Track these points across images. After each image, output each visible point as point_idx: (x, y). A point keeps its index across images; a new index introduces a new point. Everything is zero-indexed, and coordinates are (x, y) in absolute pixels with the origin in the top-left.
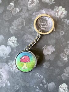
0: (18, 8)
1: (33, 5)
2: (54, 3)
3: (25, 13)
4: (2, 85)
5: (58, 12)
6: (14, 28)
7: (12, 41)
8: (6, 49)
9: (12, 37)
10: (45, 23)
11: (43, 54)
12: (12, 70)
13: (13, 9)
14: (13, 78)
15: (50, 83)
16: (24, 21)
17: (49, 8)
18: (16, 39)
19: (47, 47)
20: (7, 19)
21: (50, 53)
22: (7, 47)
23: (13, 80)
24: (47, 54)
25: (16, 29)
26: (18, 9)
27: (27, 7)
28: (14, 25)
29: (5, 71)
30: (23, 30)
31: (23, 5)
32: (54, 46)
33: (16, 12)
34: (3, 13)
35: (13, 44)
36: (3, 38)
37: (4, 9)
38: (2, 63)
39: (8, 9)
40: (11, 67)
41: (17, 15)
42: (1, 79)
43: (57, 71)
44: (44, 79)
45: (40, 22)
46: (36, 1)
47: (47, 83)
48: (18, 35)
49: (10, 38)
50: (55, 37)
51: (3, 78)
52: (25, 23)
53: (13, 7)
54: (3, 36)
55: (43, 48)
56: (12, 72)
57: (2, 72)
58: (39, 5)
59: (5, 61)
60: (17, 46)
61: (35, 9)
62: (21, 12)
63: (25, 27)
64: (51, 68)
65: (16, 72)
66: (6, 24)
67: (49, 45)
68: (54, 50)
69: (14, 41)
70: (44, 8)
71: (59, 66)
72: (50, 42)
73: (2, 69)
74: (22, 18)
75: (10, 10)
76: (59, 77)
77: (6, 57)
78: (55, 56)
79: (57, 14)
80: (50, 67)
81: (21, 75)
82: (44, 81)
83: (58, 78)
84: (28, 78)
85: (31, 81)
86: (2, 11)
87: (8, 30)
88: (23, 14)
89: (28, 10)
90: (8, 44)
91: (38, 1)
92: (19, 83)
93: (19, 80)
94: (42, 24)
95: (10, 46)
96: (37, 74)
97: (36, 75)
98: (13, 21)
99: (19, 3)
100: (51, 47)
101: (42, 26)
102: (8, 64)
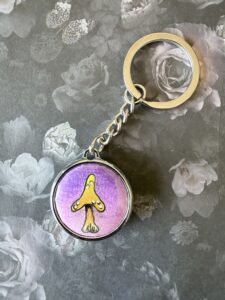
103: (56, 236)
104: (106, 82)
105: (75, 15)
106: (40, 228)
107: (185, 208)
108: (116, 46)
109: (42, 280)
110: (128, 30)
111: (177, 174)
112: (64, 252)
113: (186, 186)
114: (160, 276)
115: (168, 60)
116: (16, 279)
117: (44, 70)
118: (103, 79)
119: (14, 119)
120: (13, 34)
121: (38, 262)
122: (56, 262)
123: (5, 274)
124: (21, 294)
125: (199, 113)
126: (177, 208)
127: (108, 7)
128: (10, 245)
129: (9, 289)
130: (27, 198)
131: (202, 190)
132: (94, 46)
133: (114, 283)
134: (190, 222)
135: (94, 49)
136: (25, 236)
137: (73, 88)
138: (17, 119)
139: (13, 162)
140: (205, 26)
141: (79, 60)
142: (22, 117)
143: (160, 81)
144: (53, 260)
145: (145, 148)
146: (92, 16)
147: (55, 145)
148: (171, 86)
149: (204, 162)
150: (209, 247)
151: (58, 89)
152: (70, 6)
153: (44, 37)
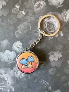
0: (23, 11)
1: (39, 8)
2: (62, 6)
3: (31, 17)
4: (6, 90)
5: (66, 16)
6: (19, 33)
7: (17, 46)
8: (11, 54)
9: (17, 42)
10: (52, 28)
11: (49, 60)
12: (16, 76)
13: (19, 12)
14: (18, 83)
15: (56, 90)
16: (30, 25)
17: (56, 12)
18: (21, 44)
19: (53, 53)
20: (11, 23)
21: (56, 59)
22: (12, 52)
23: (18, 86)
24: (54, 60)
25: (21, 34)
26: (23, 13)
27: (33, 11)
28: (19, 29)
29: (10, 76)
30: (28, 35)
31: (29, 8)
32: (61, 52)
33: (22, 15)
34: (8, 16)
35: (18, 49)
36: (8, 42)
37: (9, 12)
38: (7, 68)
39: (13, 12)
40: (16, 73)
41: (23, 19)
42: (5, 84)
43: (64, 78)
44: (49, 86)
45: (46, 26)
46: (43, 4)
47: (53, 91)
48: (24, 40)
49: (15, 43)
50: (62, 42)
51: (7, 84)
52: (30, 27)
53: (18, 10)
54: (8, 40)
55: (50, 54)
56: (17, 78)
57: (6, 77)
58: (46, 8)
59: (9, 66)
60: (22, 51)
61: (42, 12)
62: (27, 15)
63: (31, 31)
64: (58, 75)
65: (21, 78)
66: (11, 28)
67: (55, 51)
68: (61, 56)
69: (20, 46)
70: (51, 12)
71: (66, 73)
72: (56, 48)
73: (6, 74)
74: (28, 22)
75: (15, 13)
76: (66, 84)
77: (10, 62)
78: (62, 63)
79: (65, 18)
80: (56, 74)
81: (26, 81)
82: (50, 88)
83: (64, 85)
84: (33, 84)
85: (36, 88)
86: (7, 14)
87: (13, 34)
88: (29, 17)
89: (34, 13)
90: (13, 49)
91: (46, 4)
92: (24, 89)
93: (24, 86)
94: (48, 29)
95: (15, 51)
96: (43, 81)
97: (41, 81)
98: (19, 25)
99: (25, 6)
100: (58, 53)
101: (48, 31)
102: (12, 69)
103: (17, 73)
104: (30, 29)
105: (21, 9)
106: (12, 71)
107: (53, 65)
108: (33, 19)
109: (13, 85)
110: (36, 14)
111: (51, 55)
112: (19, 77)
113: (53, 58)
114: (46, 83)
115: (48, 23)
116: (6, 85)
117: (12, 26)
118: (29, 28)
119: (4, 40)
120: (2, 15)
121: (12, 80)
122: (17, 80)
123: (3, 84)
124: (7, 89)
125: (57, 38)
126: (51, 64)
127: (30, 7)
128: (4, 76)
129: (4, 88)
130: (8, 63)
131: (58, 59)
132: (26, 19)
133: (33, 86)
134: (54, 68)
135: (27, 19)
136: (8, 73)
137: (21, 31)
138: (5, 40)
139: (4, 52)
140: (58, 13)
141: (22, 23)
142: (6, 40)
143: (46, 29)
144: (16, 80)
145: (41, 48)
146: (26, 10)
147: (16, 47)
148: (49, 30)
149: (58, 52)
150: (60, 75)
151: (16, 31)
152: (19, 7)
153: (12, 16)
